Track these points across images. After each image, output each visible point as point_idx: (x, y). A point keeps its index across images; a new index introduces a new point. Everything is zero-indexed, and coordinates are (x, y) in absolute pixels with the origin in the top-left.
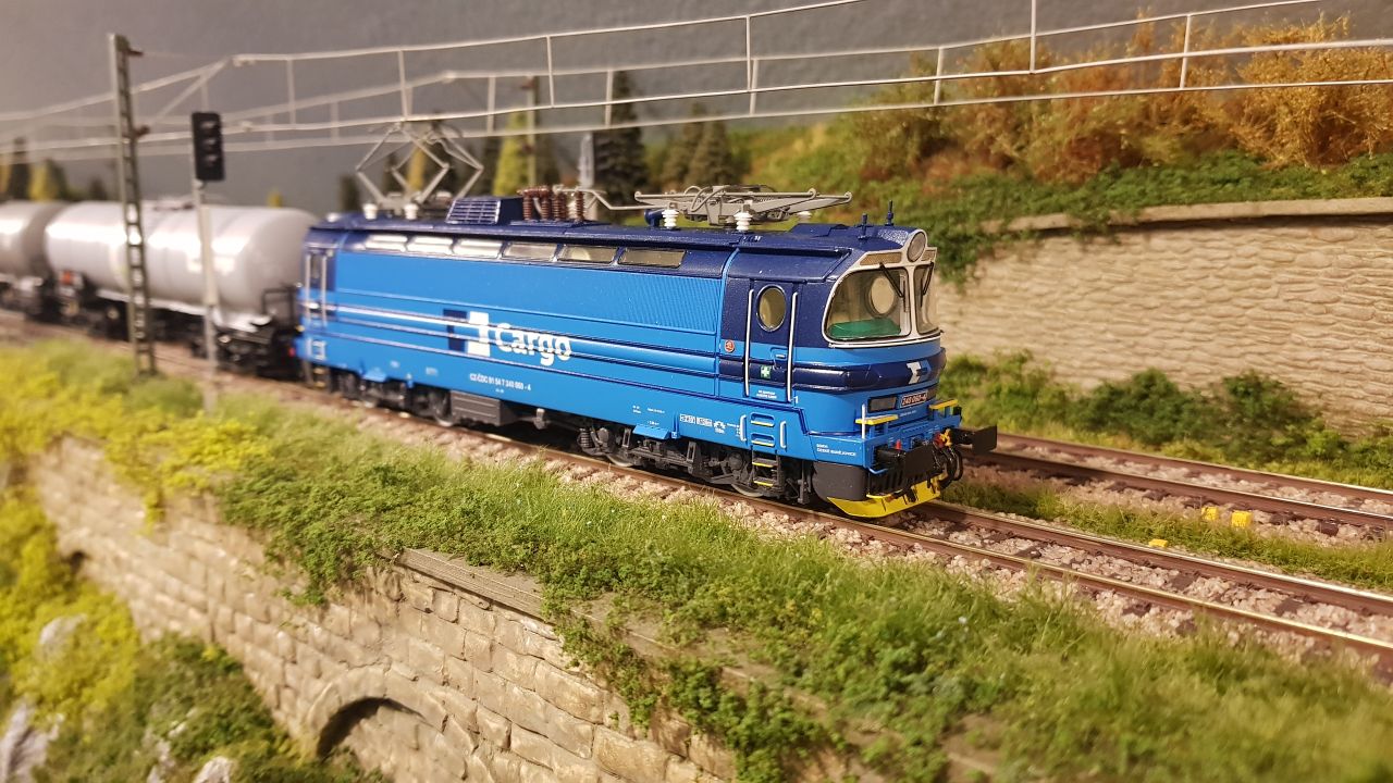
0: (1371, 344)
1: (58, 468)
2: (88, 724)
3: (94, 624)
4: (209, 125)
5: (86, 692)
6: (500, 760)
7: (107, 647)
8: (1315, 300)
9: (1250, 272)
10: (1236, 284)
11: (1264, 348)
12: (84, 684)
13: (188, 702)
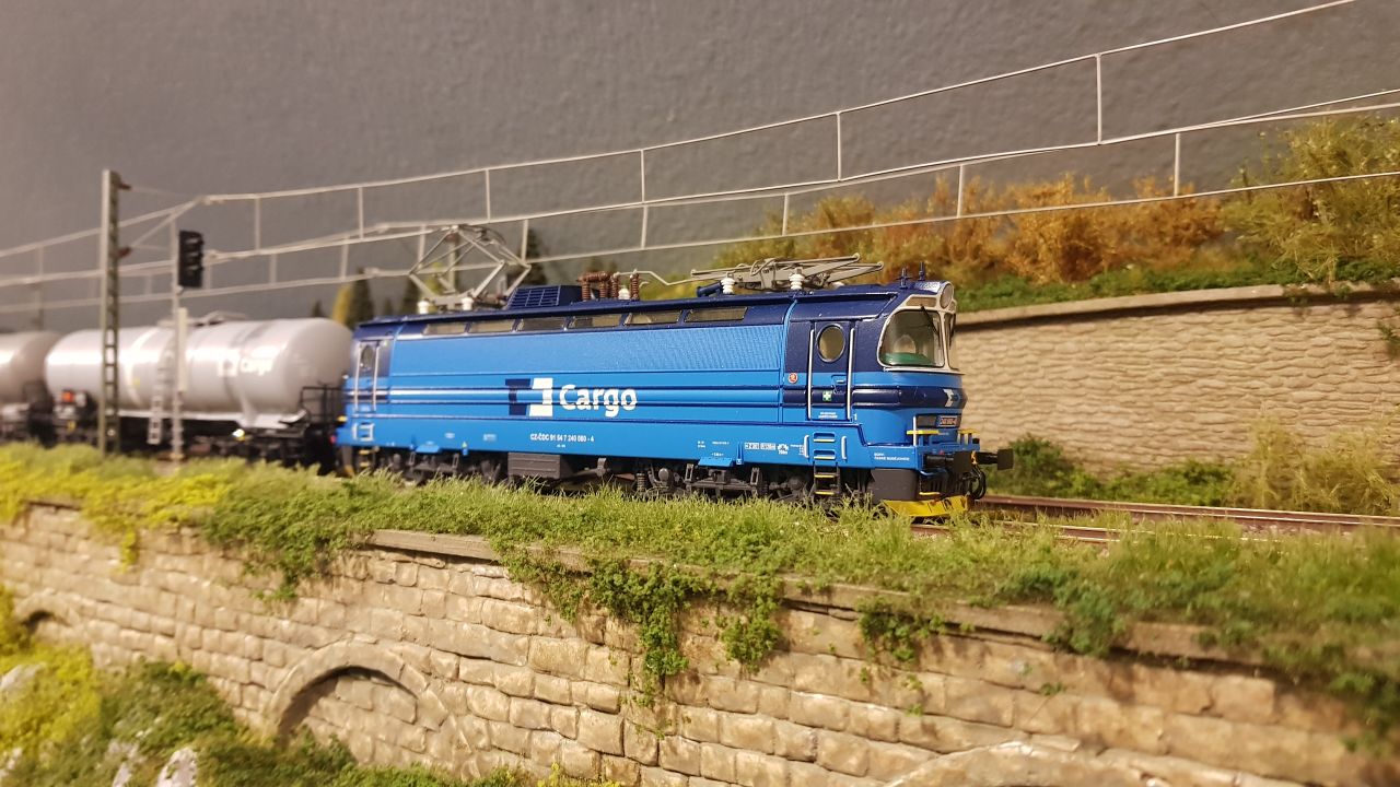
0: (1113, 408)
1: (22, 540)
2: (44, 756)
3: (54, 670)
4: (194, 241)
5: (45, 727)
6: (451, 689)
7: (67, 686)
8: (1071, 377)
9: (1023, 360)
10: (1014, 370)
11: (1036, 418)
12: (42, 720)
13: (156, 711)
